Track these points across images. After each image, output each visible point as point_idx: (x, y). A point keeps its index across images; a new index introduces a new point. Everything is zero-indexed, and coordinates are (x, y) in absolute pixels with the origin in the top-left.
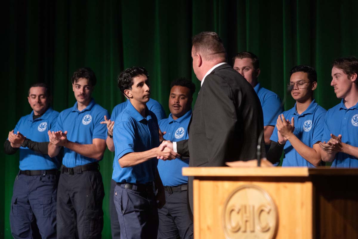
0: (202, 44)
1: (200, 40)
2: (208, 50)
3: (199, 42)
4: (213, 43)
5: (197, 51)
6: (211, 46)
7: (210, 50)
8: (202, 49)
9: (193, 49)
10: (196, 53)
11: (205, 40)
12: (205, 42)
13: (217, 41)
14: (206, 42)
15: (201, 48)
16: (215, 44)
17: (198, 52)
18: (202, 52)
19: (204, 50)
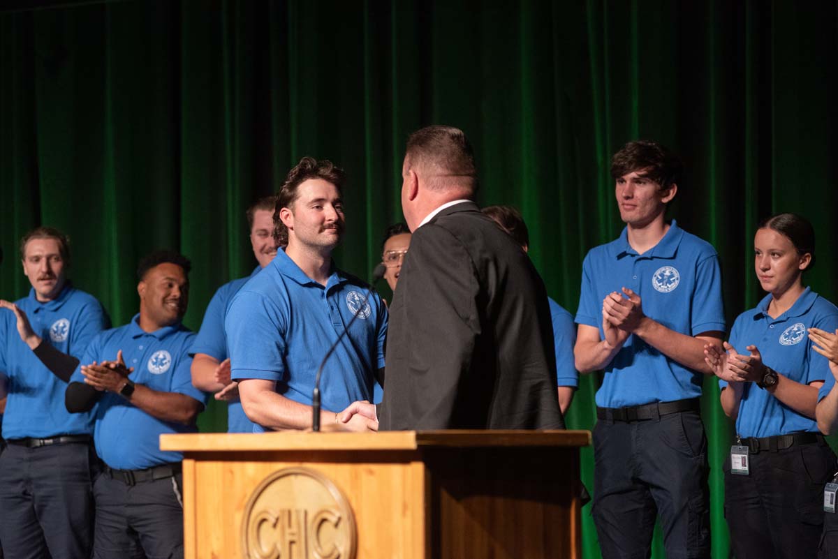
0: (424, 151)
1: (423, 142)
2: (434, 164)
3: (420, 145)
4: (449, 152)
5: (411, 164)
6: (445, 157)
7: (438, 165)
8: (423, 160)
9: (407, 160)
10: (410, 169)
11: (433, 143)
12: (432, 146)
13: (460, 150)
14: (434, 148)
15: (421, 159)
16: (453, 154)
17: (412, 167)
18: (421, 167)
19: (425, 164)
